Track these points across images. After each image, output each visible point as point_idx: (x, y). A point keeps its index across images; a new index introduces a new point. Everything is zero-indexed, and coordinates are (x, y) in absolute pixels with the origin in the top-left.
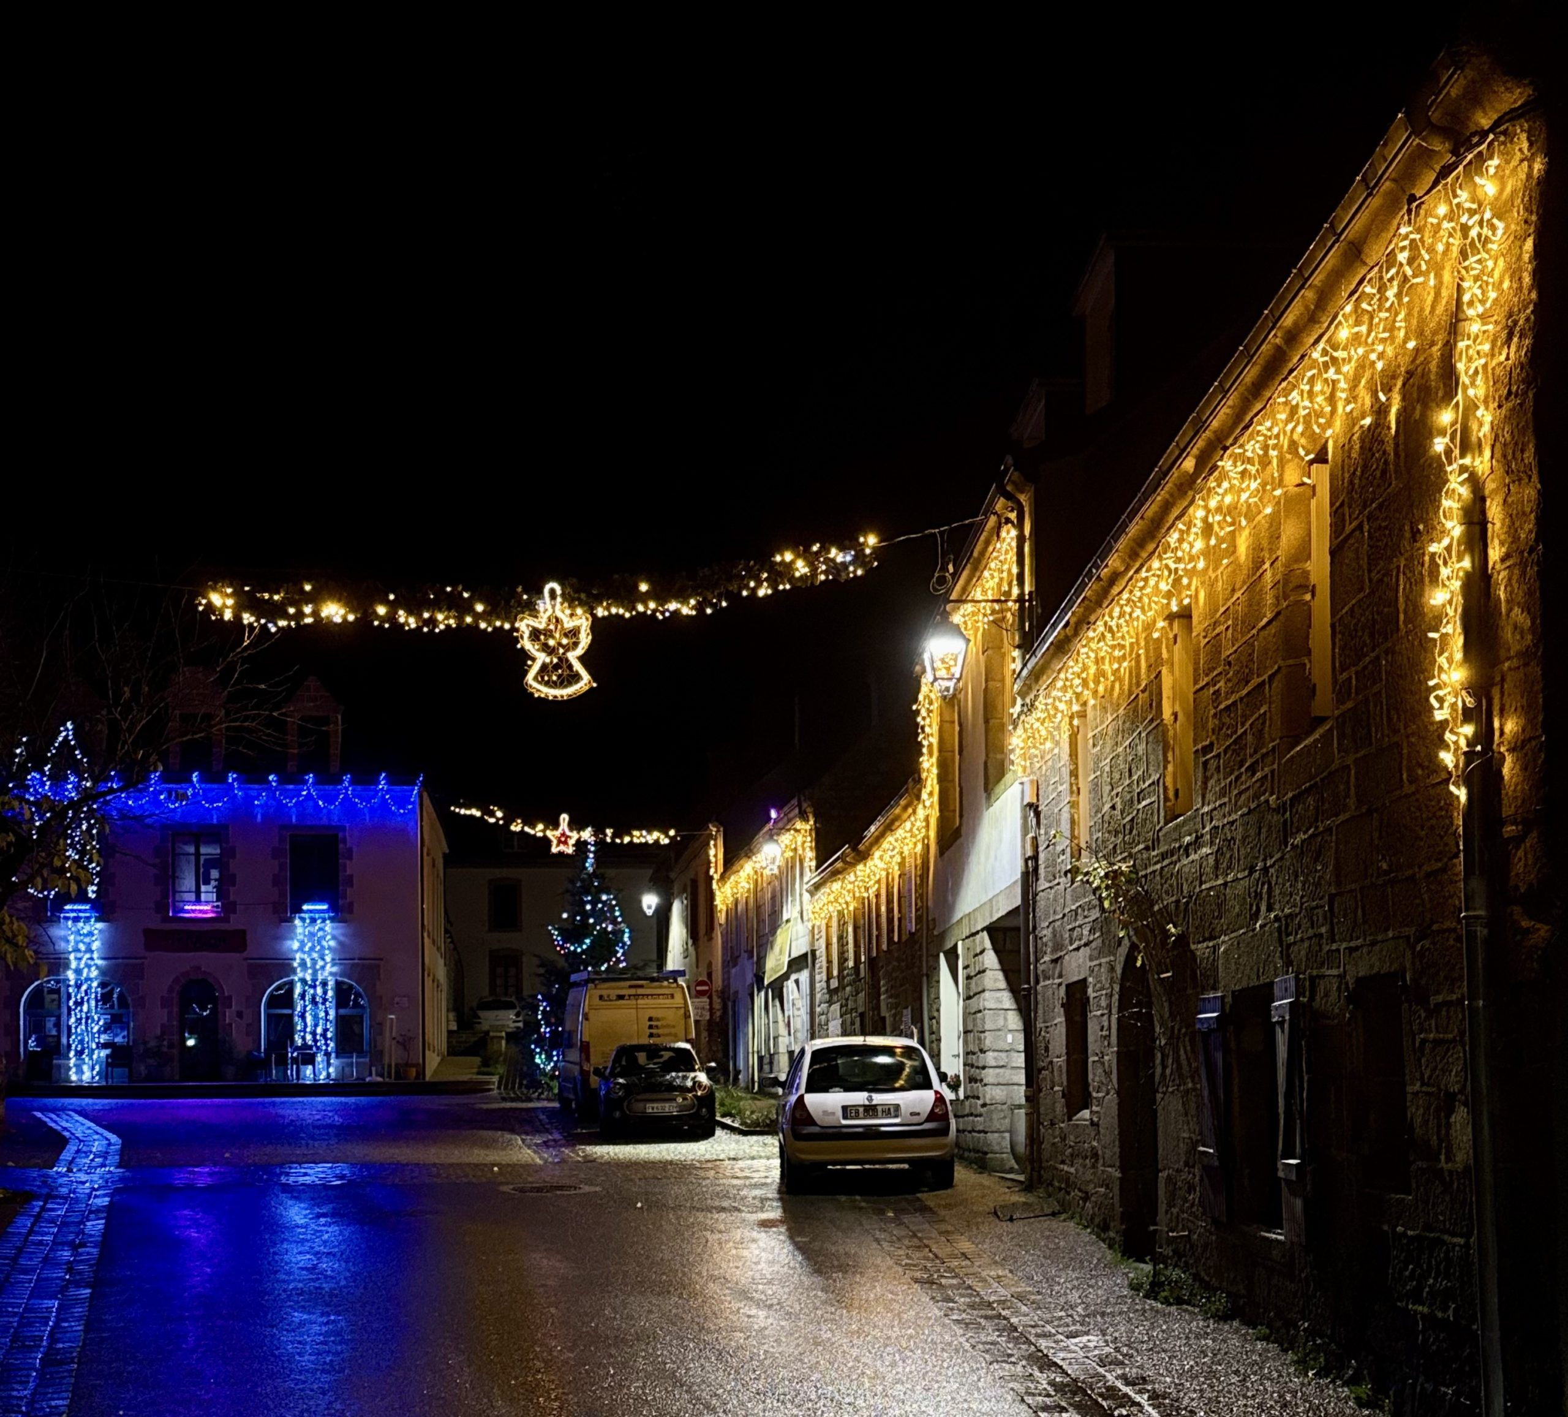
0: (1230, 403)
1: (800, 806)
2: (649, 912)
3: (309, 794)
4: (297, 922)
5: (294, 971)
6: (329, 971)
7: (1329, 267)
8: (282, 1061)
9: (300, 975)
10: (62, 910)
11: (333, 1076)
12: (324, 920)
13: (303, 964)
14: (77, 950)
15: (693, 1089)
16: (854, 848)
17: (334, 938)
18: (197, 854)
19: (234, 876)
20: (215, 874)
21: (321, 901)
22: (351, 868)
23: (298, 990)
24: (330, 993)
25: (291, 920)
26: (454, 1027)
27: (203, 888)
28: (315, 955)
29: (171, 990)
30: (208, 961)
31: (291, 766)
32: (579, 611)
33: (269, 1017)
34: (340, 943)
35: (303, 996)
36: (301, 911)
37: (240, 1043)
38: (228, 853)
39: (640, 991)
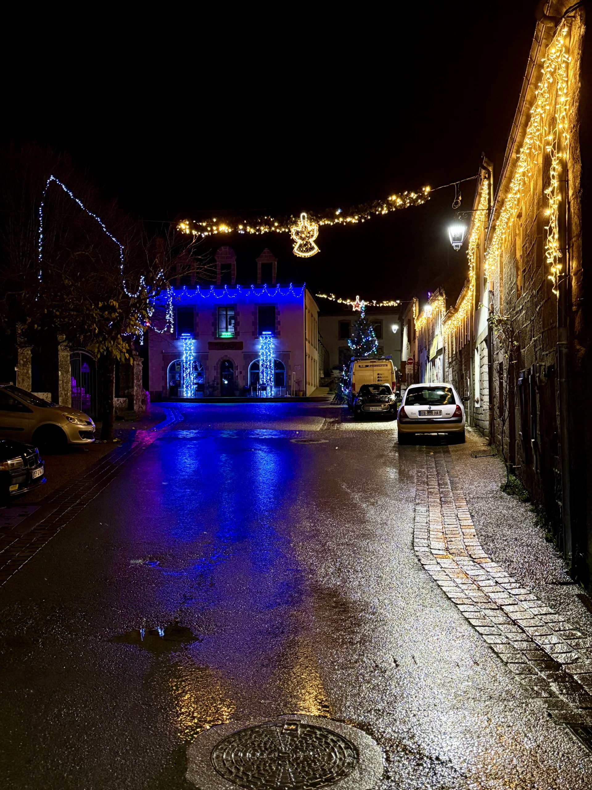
0: (520, 131)
1: (440, 291)
2: (395, 332)
3: (265, 291)
4: (261, 338)
5: (259, 356)
6: (272, 356)
7: (535, 74)
8: (255, 390)
9: (262, 358)
10: (181, 336)
11: (273, 395)
12: (270, 338)
13: (263, 354)
14: (186, 350)
15: (388, 402)
16: (454, 307)
17: (274, 344)
18: (227, 314)
19: (239, 322)
20: (233, 321)
21: (269, 331)
22: (279, 318)
23: (261, 364)
24: (272, 364)
25: (258, 338)
26: (322, 376)
27: (229, 327)
28: (267, 351)
29: (217, 364)
30: (230, 353)
31: (259, 282)
32: (313, 224)
33: (251, 373)
34: (276, 346)
35: (262, 365)
36: (262, 334)
37: (241, 383)
38: (237, 314)
39: (374, 364)
